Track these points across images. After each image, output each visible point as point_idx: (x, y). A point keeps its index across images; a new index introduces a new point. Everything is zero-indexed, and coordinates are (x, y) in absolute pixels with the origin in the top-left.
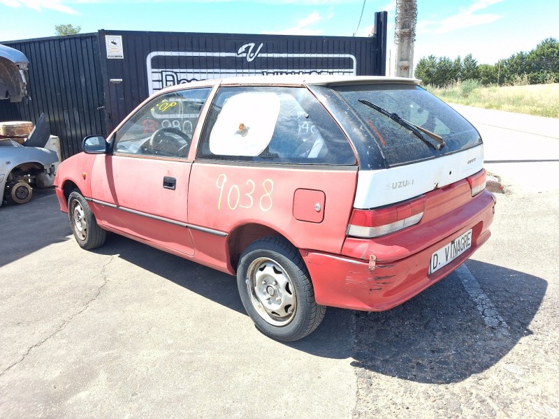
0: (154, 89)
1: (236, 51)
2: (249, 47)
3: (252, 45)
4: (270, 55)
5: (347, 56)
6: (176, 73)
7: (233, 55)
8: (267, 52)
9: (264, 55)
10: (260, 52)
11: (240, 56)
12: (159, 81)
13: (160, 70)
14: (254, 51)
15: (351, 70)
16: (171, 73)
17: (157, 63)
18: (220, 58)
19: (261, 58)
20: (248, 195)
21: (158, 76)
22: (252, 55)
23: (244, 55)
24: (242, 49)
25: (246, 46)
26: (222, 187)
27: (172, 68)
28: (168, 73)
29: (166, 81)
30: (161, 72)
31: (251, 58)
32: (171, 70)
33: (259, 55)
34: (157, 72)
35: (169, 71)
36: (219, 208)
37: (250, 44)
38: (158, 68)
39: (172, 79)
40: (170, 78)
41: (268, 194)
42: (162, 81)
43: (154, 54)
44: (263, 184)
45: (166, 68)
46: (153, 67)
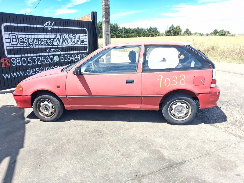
0: (6, 43)
1: (43, 25)
2: (48, 23)
3: (50, 22)
4: (57, 27)
5: (84, 29)
6: (17, 34)
7: (42, 26)
8: (56, 26)
9: (55, 27)
10: (53, 26)
11: (45, 27)
12: (9, 38)
13: (9, 33)
14: (51, 25)
15: (86, 35)
16: (14, 35)
17: (7, 29)
18: (37, 28)
19: (54, 28)
20: (175, 81)
21: (7, 36)
22: (50, 27)
23: (47, 27)
24: (46, 24)
25: (47, 22)
26: (161, 80)
27: (15, 32)
28: (13, 34)
29: (12, 38)
30: (10, 34)
31: (50, 28)
32: (14, 33)
33: (53, 27)
34: (7, 34)
35: (13, 33)
36: (160, 87)
37: (49, 22)
38: (8, 32)
39: (15, 37)
40: (14, 37)
41: (183, 79)
42: (10, 38)
43: (5, 24)
44: (180, 76)
45: (11, 32)
46: (5, 31)
